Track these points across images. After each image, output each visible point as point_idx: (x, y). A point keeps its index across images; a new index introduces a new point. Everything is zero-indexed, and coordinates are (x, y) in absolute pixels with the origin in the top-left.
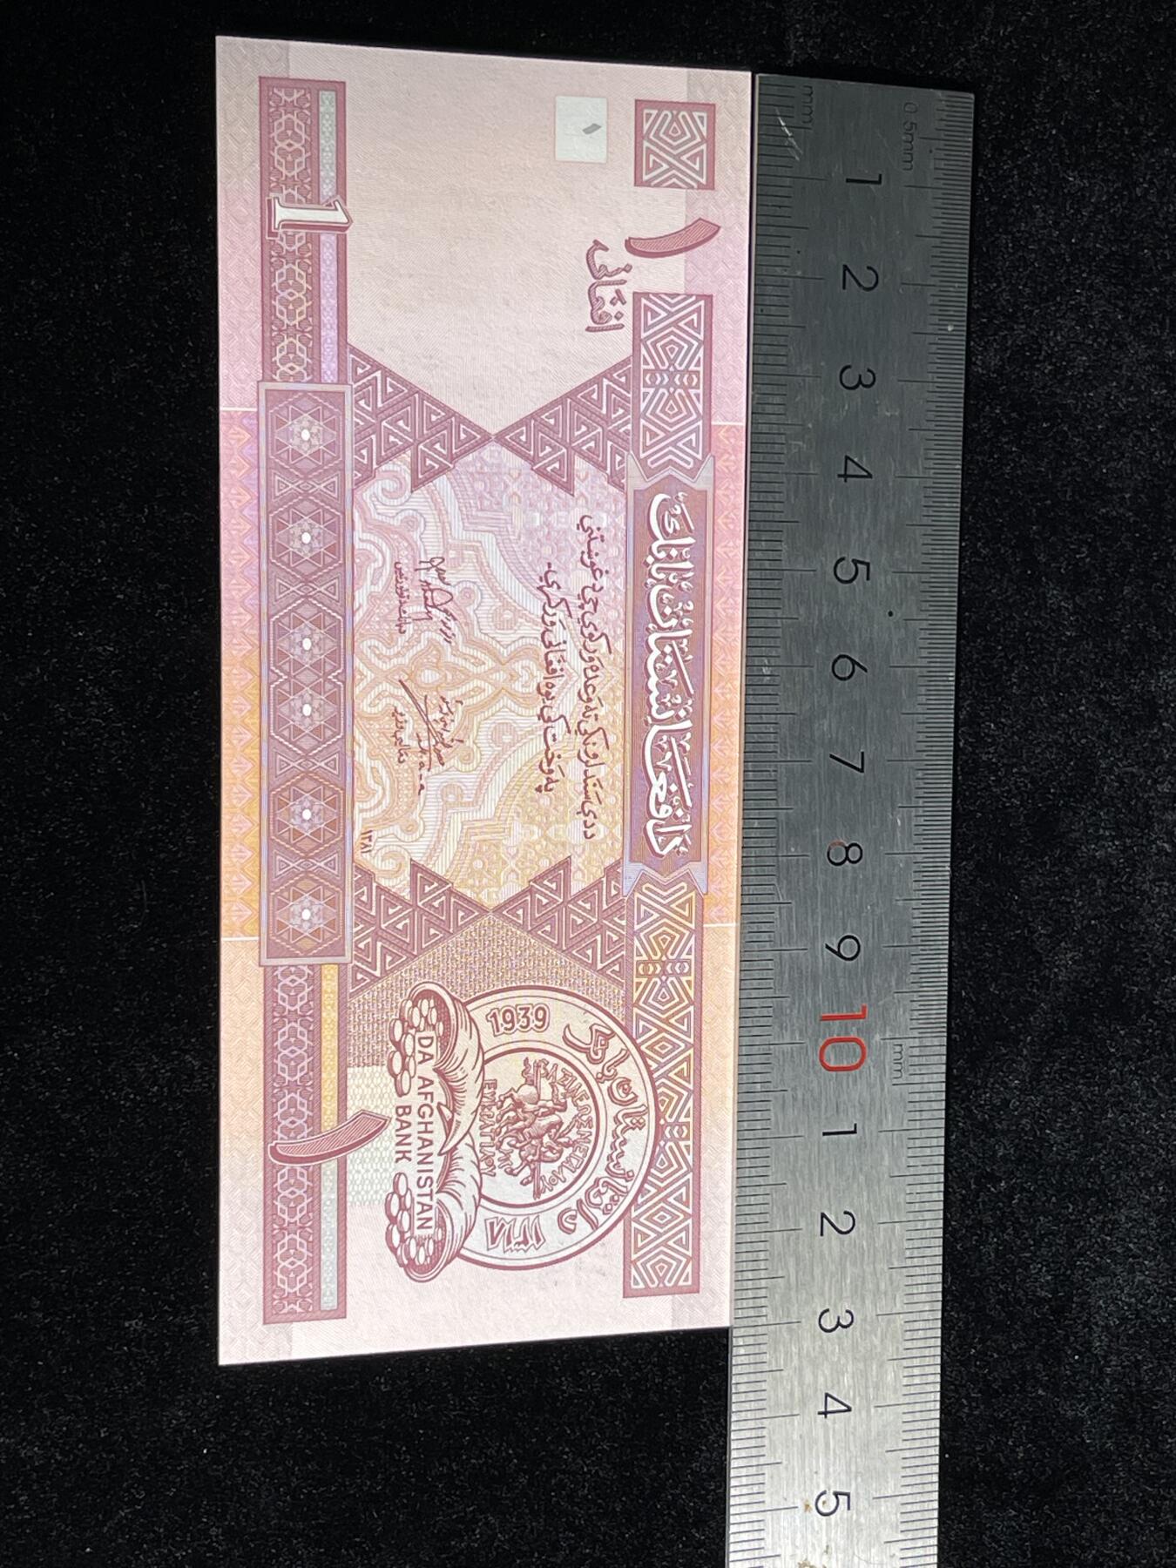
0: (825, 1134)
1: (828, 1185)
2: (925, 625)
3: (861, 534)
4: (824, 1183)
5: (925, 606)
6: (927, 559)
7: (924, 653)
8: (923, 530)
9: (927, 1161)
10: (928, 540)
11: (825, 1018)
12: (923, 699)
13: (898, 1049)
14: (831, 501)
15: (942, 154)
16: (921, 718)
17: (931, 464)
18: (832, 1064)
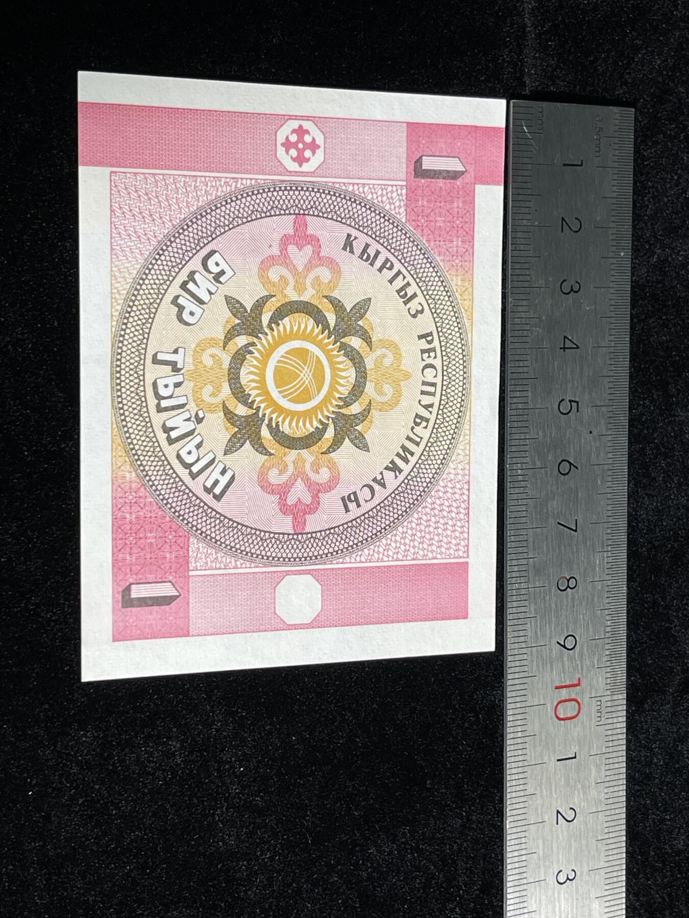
0: (558, 760)
1: (561, 791)
2: (610, 438)
3: (574, 383)
4: (558, 792)
5: (610, 426)
6: (611, 397)
7: (610, 455)
8: (609, 379)
9: (616, 771)
10: (611, 385)
11: (557, 688)
12: (609, 484)
13: (599, 703)
14: (556, 364)
15: (616, 147)
16: (609, 496)
17: (612, 338)
18: (562, 716)
